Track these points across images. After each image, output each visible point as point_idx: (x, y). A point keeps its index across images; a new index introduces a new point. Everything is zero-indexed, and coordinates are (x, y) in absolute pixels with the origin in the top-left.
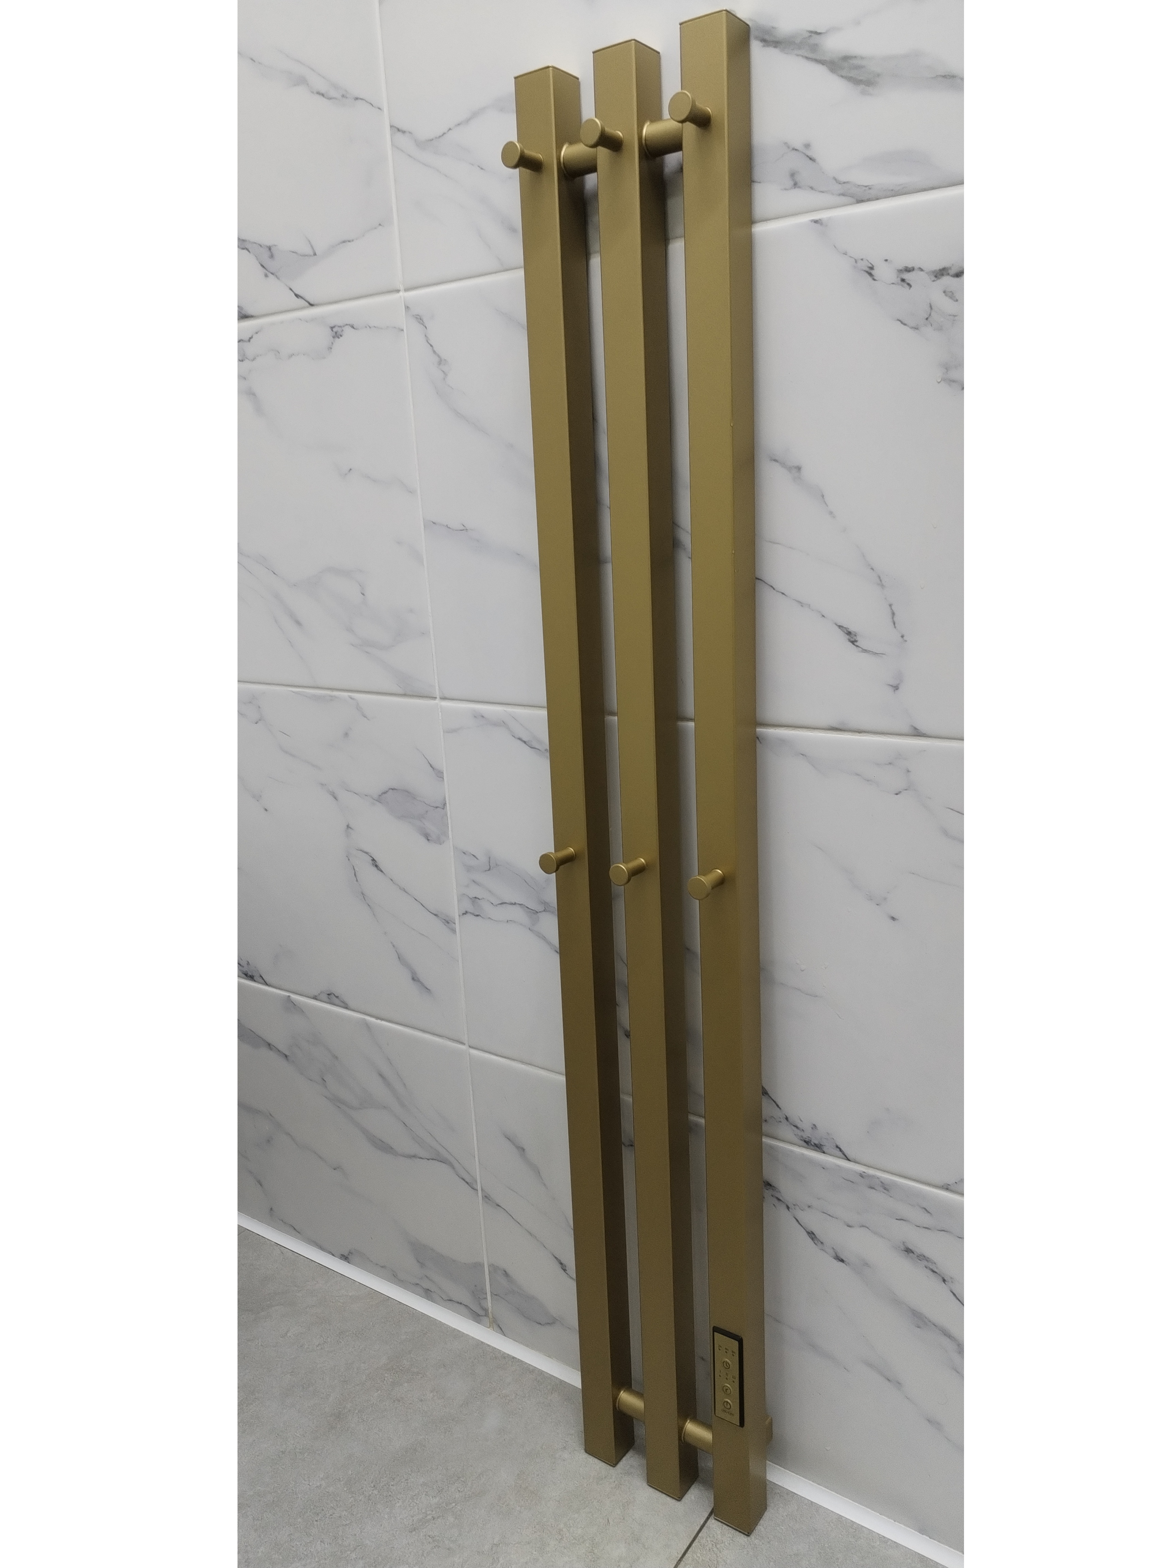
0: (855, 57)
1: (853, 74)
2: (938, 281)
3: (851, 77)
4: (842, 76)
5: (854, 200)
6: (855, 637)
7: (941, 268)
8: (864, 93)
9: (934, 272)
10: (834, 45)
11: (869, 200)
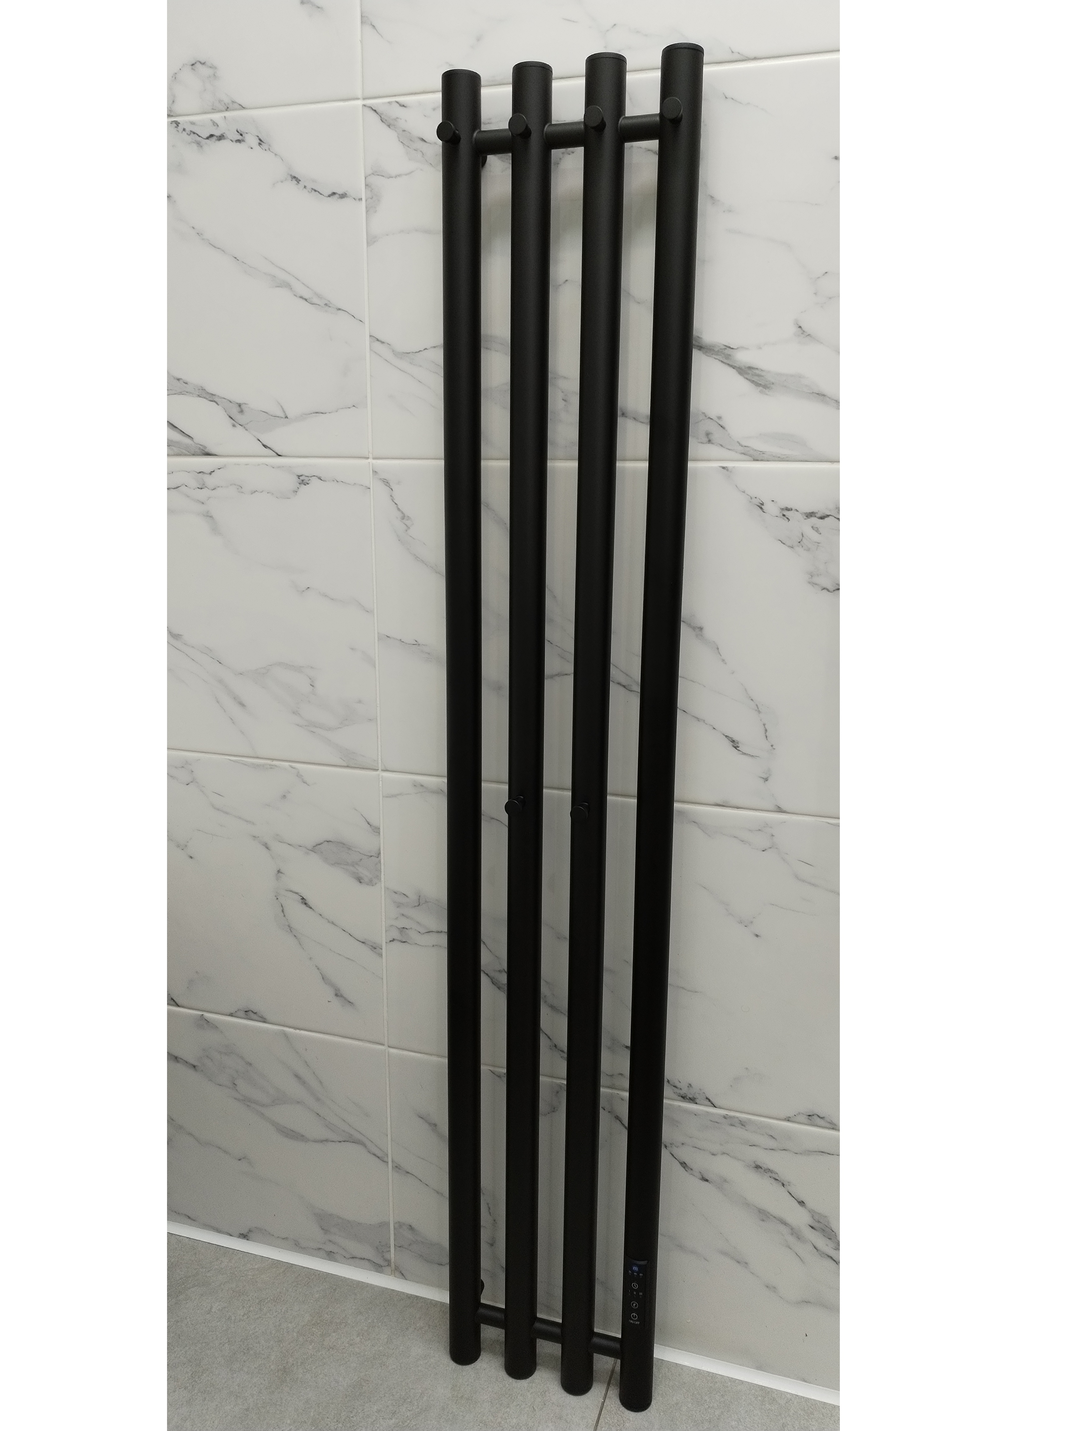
0: (757, 369)
1: (755, 379)
2: (809, 519)
3: (753, 381)
4: (747, 379)
5: (752, 460)
6: (737, 744)
7: (811, 511)
8: (761, 392)
9: (805, 513)
10: (743, 357)
11: (762, 460)
